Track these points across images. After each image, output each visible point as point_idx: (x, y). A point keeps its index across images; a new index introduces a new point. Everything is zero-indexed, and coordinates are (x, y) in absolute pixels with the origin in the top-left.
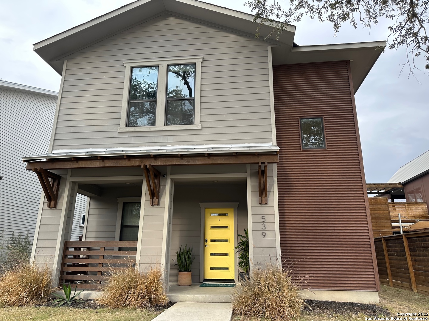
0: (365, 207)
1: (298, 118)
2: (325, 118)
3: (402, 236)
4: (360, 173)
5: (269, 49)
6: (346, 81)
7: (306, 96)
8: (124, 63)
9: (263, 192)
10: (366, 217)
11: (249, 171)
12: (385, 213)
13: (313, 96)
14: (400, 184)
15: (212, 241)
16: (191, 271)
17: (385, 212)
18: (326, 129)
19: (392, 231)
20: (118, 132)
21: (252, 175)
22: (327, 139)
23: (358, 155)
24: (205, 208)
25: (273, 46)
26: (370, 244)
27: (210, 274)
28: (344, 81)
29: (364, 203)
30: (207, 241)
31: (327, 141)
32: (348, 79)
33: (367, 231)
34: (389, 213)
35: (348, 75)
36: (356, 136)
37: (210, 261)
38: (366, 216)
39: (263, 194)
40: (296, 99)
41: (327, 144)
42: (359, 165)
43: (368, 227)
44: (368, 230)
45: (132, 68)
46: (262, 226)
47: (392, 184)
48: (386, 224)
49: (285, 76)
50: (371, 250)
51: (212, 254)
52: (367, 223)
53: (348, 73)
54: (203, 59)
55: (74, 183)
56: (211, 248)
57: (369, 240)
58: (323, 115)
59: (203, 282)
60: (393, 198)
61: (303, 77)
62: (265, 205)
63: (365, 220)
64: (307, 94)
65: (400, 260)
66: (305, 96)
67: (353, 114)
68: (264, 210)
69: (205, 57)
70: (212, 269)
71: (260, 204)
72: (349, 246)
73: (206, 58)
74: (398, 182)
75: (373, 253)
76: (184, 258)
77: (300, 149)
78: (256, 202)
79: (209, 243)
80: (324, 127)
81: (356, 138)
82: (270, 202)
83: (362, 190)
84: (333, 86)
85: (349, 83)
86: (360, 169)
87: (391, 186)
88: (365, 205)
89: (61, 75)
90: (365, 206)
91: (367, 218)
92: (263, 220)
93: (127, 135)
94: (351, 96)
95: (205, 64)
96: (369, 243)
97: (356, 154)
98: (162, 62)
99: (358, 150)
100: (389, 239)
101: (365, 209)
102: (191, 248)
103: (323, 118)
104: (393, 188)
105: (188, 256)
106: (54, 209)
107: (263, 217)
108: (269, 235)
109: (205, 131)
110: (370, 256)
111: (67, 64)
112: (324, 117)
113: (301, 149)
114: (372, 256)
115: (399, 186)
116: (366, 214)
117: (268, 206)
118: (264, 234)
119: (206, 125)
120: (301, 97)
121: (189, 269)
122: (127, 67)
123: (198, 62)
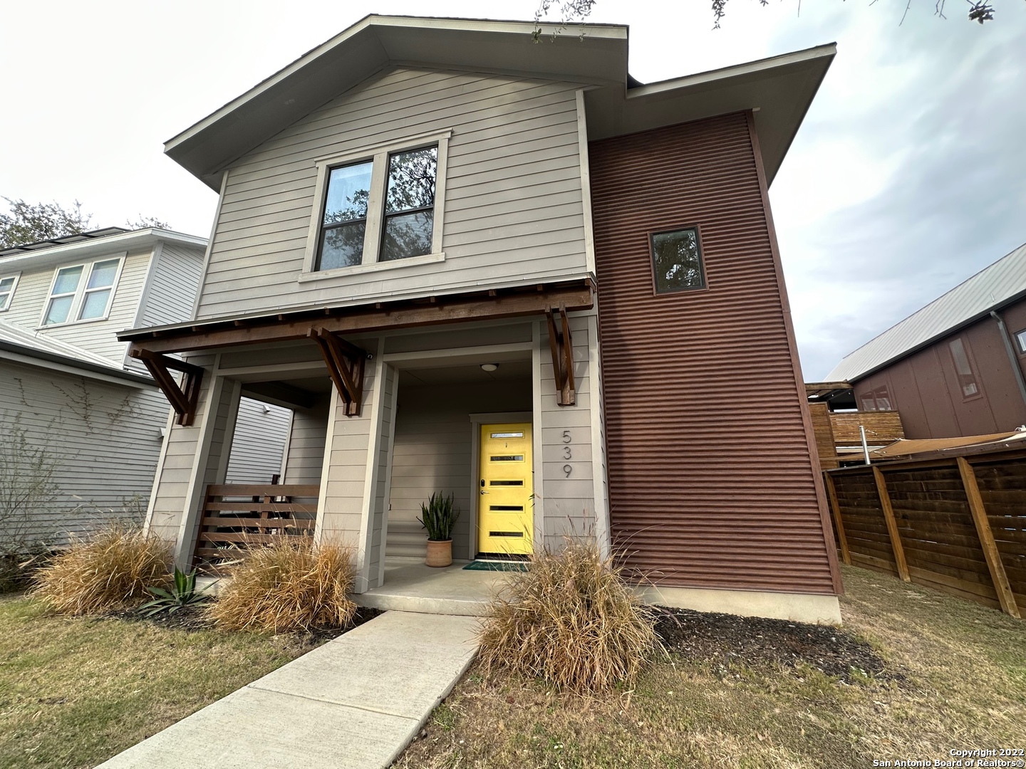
0: (799, 407)
1: (647, 232)
2: (702, 227)
3: (870, 468)
4: (785, 333)
5: (579, 95)
6: (745, 151)
7: (662, 190)
8: (316, 162)
9: (565, 380)
10: (802, 428)
11: (537, 337)
12: (822, 430)
13: (675, 188)
14: (847, 382)
15: (493, 483)
16: (450, 539)
17: (822, 428)
18: (705, 250)
19: (836, 461)
20: (300, 283)
21: (543, 346)
22: (707, 269)
23: (779, 296)
24: (481, 425)
25: (586, 89)
26: (814, 488)
27: (489, 545)
28: (743, 151)
29: (795, 398)
30: (483, 484)
31: (708, 273)
32: (751, 146)
33: (805, 459)
34: (831, 430)
35: (749, 138)
36: (772, 257)
37: (491, 521)
38: (802, 425)
39: (565, 382)
40: (642, 197)
41: (709, 278)
42: (782, 317)
43: (807, 449)
44: (809, 455)
45: (331, 168)
46: (564, 453)
47: (831, 383)
48: (825, 448)
49: (618, 158)
50: (816, 502)
51: (493, 508)
52: (804, 440)
53: (749, 134)
54: (452, 132)
55: (228, 380)
56: (492, 496)
57: (811, 479)
58: (698, 223)
59: (476, 558)
60: (833, 406)
61: (654, 155)
62: (572, 408)
63: (800, 433)
64: (663, 186)
65: (866, 514)
66: (659, 190)
67: (764, 214)
68: (569, 417)
69: (454, 129)
70: (492, 534)
71: (559, 405)
72: (763, 492)
73: (458, 130)
74: (842, 380)
75: (823, 508)
76: (435, 516)
77: (652, 294)
78: (552, 401)
79: (487, 487)
80: (701, 245)
81: (773, 261)
82: (581, 400)
83: (790, 369)
84: (718, 164)
85: (753, 154)
86: (783, 326)
87: (831, 387)
88: (798, 401)
89: (219, 193)
90: (798, 404)
91: (803, 430)
92: (567, 439)
93: (314, 286)
94: (757, 179)
95: (456, 141)
96: (812, 486)
97: (774, 294)
98: (379, 151)
99: (777, 286)
100: (841, 474)
101: (799, 410)
102: (451, 497)
103: (699, 227)
104: (835, 390)
105: (443, 512)
106: (190, 427)
107: (566, 434)
108: (578, 471)
109: (452, 265)
110: (815, 514)
111: (228, 178)
112: (699, 225)
113: (654, 293)
114: (819, 515)
115: (845, 386)
116: (801, 422)
117: (576, 408)
118: (568, 469)
119: (452, 253)
120: (650, 192)
121: (445, 536)
122: (322, 167)
123: (443, 140)
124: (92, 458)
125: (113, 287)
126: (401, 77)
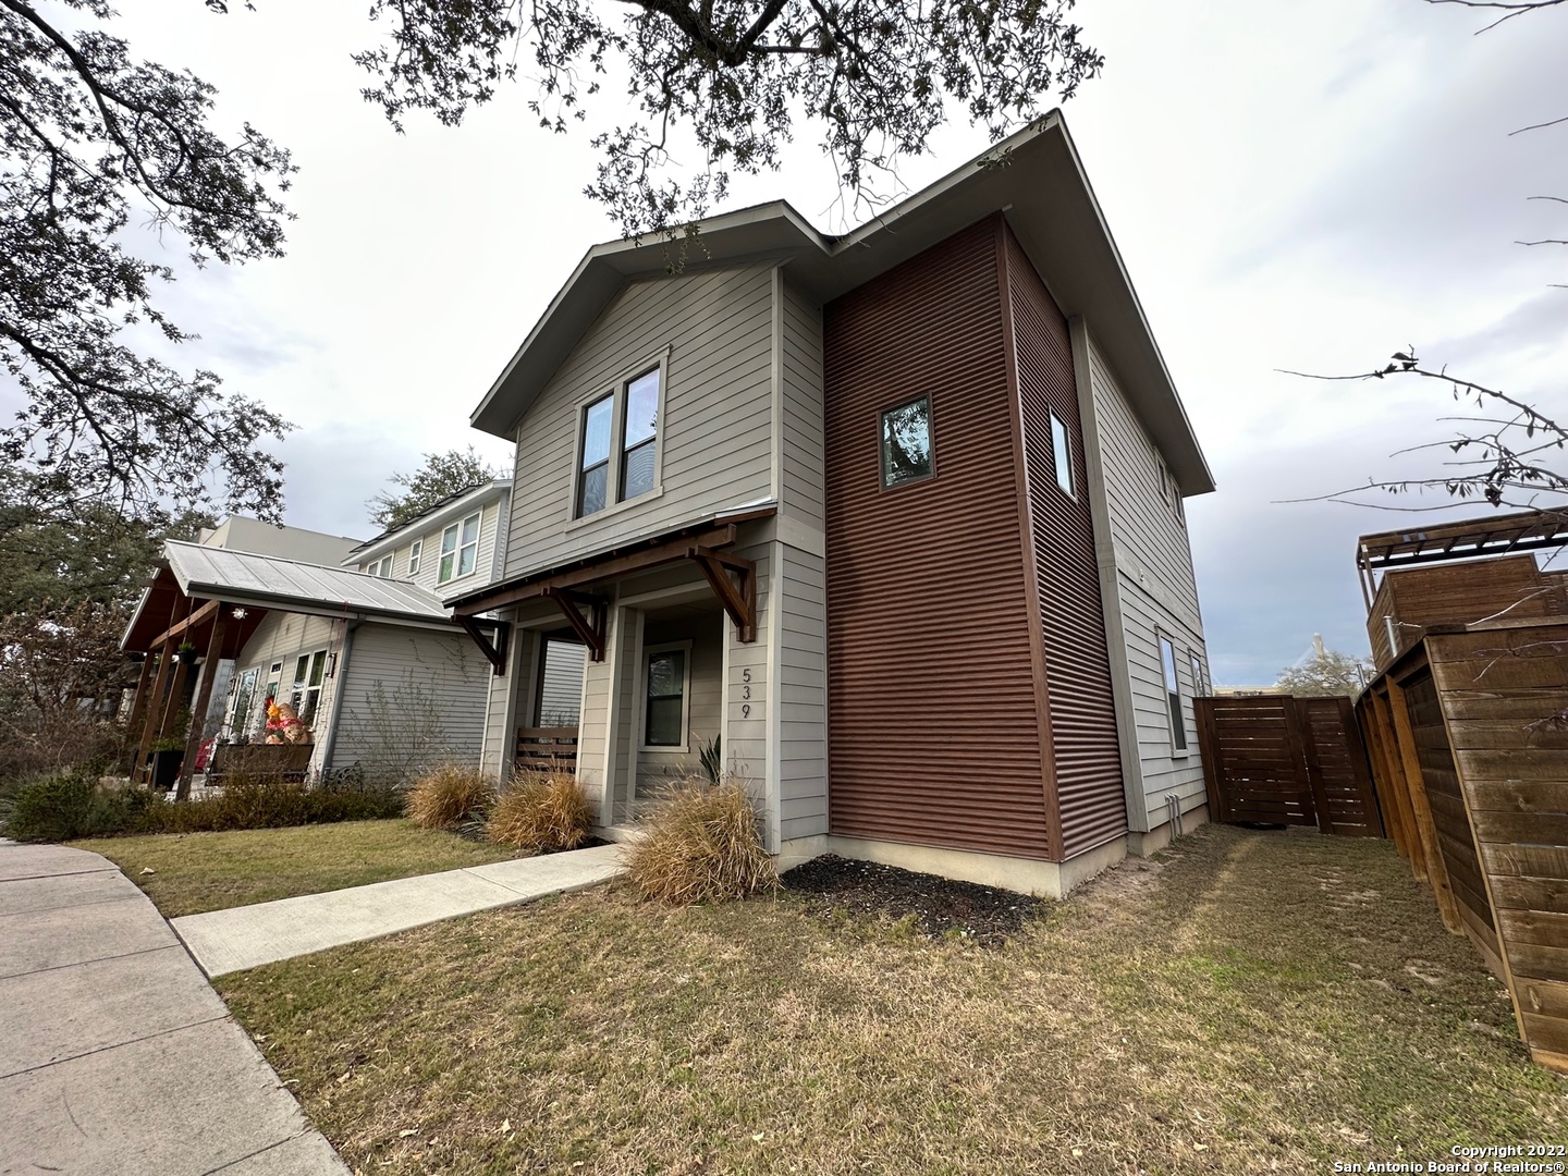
2: (934, 394)
4: (1018, 524)
5: (773, 274)
6: (989, 274)
8: (575, 404)
10: (1028, 649)
18: (936, 424)
20: (565, 533)
22: (937, 449)
23: (1014, 474)
25: (780, 265)
28: (987, 275)
31: (937, 456)
32: (996, 265)
38: (1029, 645)
41: (938, 462)
42: (1016, 503)
45: (586, 408)
46: (744, 692)
52: (1029, 666)
54: (670, 348)
55: (528, 631)
58: (930, 389)
63: (1026, 657)
68: (751, 654)
69: (673, 343)
71: (744, 641)
72: (981, 732)
73: (675, 344)
75: (1044, 752)
77: (878, 491)
82: (760, 635)
86: (1016, 514)
92: (747, 678)
93: (575, 535)
95: (673, 358)
97: (1009, 472)
98: (618, 380)
99: (1012, 461)
103: (931, 395)
106: (502, 676)
107: (748, 672)
108: (755, 712)
109: (670, 498)
111: (520, 433)
112: (931, 392)
113: (881, 490)
116: (1028, 641)
117: (757, 644)
118: (747, 709)
119: (668, 485)
120: (883, 357)
122: (579, 408)
123: (662, 358)
124: (471, 704)
125: (477, 541)
126: (635, 290)
